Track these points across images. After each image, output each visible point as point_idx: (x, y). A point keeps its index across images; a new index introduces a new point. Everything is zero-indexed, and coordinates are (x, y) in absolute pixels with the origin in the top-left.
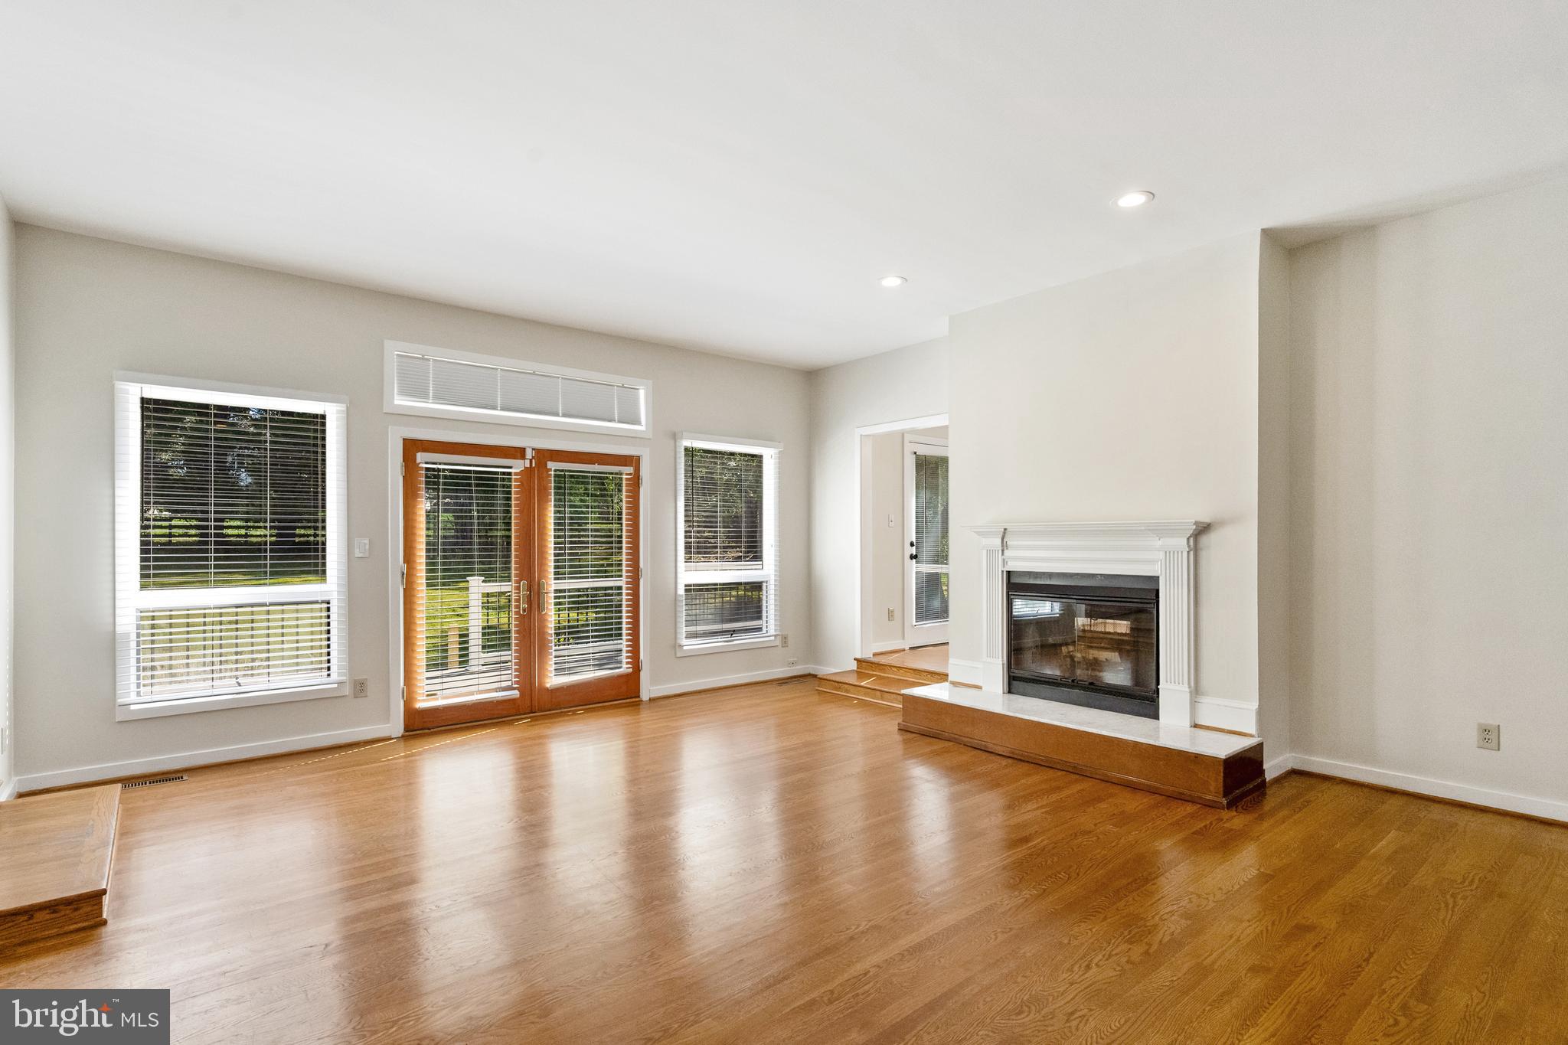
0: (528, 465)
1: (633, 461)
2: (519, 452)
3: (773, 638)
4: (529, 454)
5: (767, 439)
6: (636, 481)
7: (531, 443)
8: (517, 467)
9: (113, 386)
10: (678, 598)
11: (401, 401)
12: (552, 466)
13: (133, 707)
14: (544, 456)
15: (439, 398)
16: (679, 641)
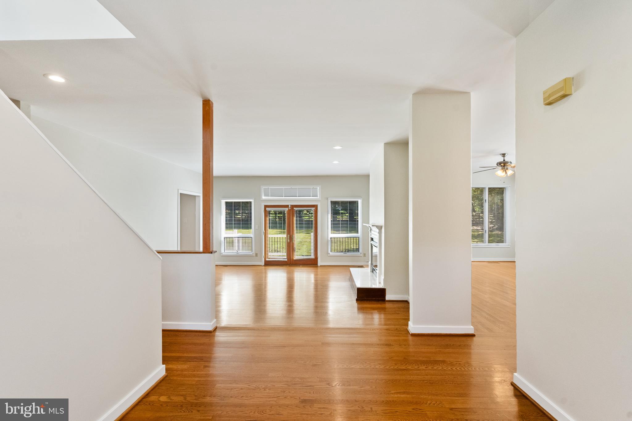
0: (289, 209)
1: (316, 206)
2: (287, 206)
3: (360, 254)
4: (289, 207)
5: (359, 197)
6: (316, 211)
7: (290, 204)
8: (286, 209)
9: (221, 201)
10: (329, 241)
11: (264, 198)
12: (296, 209)
13: (223, 254)
14: (293, 206)
15: (271, 196)
16: (329, 252)
